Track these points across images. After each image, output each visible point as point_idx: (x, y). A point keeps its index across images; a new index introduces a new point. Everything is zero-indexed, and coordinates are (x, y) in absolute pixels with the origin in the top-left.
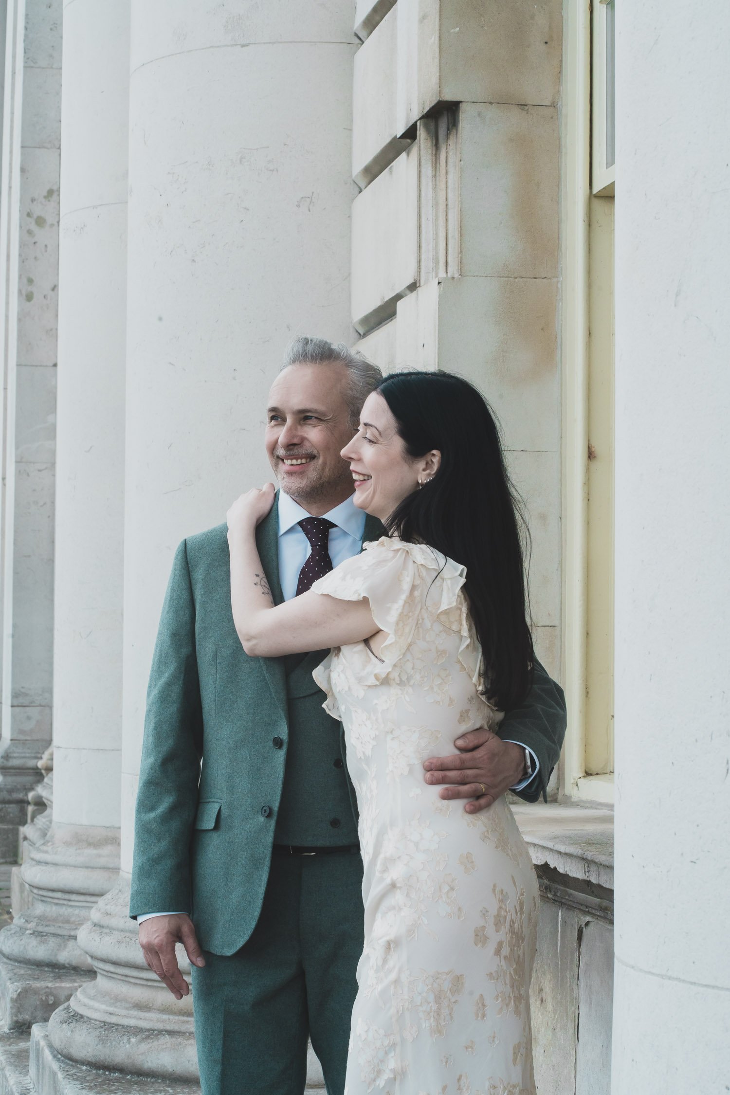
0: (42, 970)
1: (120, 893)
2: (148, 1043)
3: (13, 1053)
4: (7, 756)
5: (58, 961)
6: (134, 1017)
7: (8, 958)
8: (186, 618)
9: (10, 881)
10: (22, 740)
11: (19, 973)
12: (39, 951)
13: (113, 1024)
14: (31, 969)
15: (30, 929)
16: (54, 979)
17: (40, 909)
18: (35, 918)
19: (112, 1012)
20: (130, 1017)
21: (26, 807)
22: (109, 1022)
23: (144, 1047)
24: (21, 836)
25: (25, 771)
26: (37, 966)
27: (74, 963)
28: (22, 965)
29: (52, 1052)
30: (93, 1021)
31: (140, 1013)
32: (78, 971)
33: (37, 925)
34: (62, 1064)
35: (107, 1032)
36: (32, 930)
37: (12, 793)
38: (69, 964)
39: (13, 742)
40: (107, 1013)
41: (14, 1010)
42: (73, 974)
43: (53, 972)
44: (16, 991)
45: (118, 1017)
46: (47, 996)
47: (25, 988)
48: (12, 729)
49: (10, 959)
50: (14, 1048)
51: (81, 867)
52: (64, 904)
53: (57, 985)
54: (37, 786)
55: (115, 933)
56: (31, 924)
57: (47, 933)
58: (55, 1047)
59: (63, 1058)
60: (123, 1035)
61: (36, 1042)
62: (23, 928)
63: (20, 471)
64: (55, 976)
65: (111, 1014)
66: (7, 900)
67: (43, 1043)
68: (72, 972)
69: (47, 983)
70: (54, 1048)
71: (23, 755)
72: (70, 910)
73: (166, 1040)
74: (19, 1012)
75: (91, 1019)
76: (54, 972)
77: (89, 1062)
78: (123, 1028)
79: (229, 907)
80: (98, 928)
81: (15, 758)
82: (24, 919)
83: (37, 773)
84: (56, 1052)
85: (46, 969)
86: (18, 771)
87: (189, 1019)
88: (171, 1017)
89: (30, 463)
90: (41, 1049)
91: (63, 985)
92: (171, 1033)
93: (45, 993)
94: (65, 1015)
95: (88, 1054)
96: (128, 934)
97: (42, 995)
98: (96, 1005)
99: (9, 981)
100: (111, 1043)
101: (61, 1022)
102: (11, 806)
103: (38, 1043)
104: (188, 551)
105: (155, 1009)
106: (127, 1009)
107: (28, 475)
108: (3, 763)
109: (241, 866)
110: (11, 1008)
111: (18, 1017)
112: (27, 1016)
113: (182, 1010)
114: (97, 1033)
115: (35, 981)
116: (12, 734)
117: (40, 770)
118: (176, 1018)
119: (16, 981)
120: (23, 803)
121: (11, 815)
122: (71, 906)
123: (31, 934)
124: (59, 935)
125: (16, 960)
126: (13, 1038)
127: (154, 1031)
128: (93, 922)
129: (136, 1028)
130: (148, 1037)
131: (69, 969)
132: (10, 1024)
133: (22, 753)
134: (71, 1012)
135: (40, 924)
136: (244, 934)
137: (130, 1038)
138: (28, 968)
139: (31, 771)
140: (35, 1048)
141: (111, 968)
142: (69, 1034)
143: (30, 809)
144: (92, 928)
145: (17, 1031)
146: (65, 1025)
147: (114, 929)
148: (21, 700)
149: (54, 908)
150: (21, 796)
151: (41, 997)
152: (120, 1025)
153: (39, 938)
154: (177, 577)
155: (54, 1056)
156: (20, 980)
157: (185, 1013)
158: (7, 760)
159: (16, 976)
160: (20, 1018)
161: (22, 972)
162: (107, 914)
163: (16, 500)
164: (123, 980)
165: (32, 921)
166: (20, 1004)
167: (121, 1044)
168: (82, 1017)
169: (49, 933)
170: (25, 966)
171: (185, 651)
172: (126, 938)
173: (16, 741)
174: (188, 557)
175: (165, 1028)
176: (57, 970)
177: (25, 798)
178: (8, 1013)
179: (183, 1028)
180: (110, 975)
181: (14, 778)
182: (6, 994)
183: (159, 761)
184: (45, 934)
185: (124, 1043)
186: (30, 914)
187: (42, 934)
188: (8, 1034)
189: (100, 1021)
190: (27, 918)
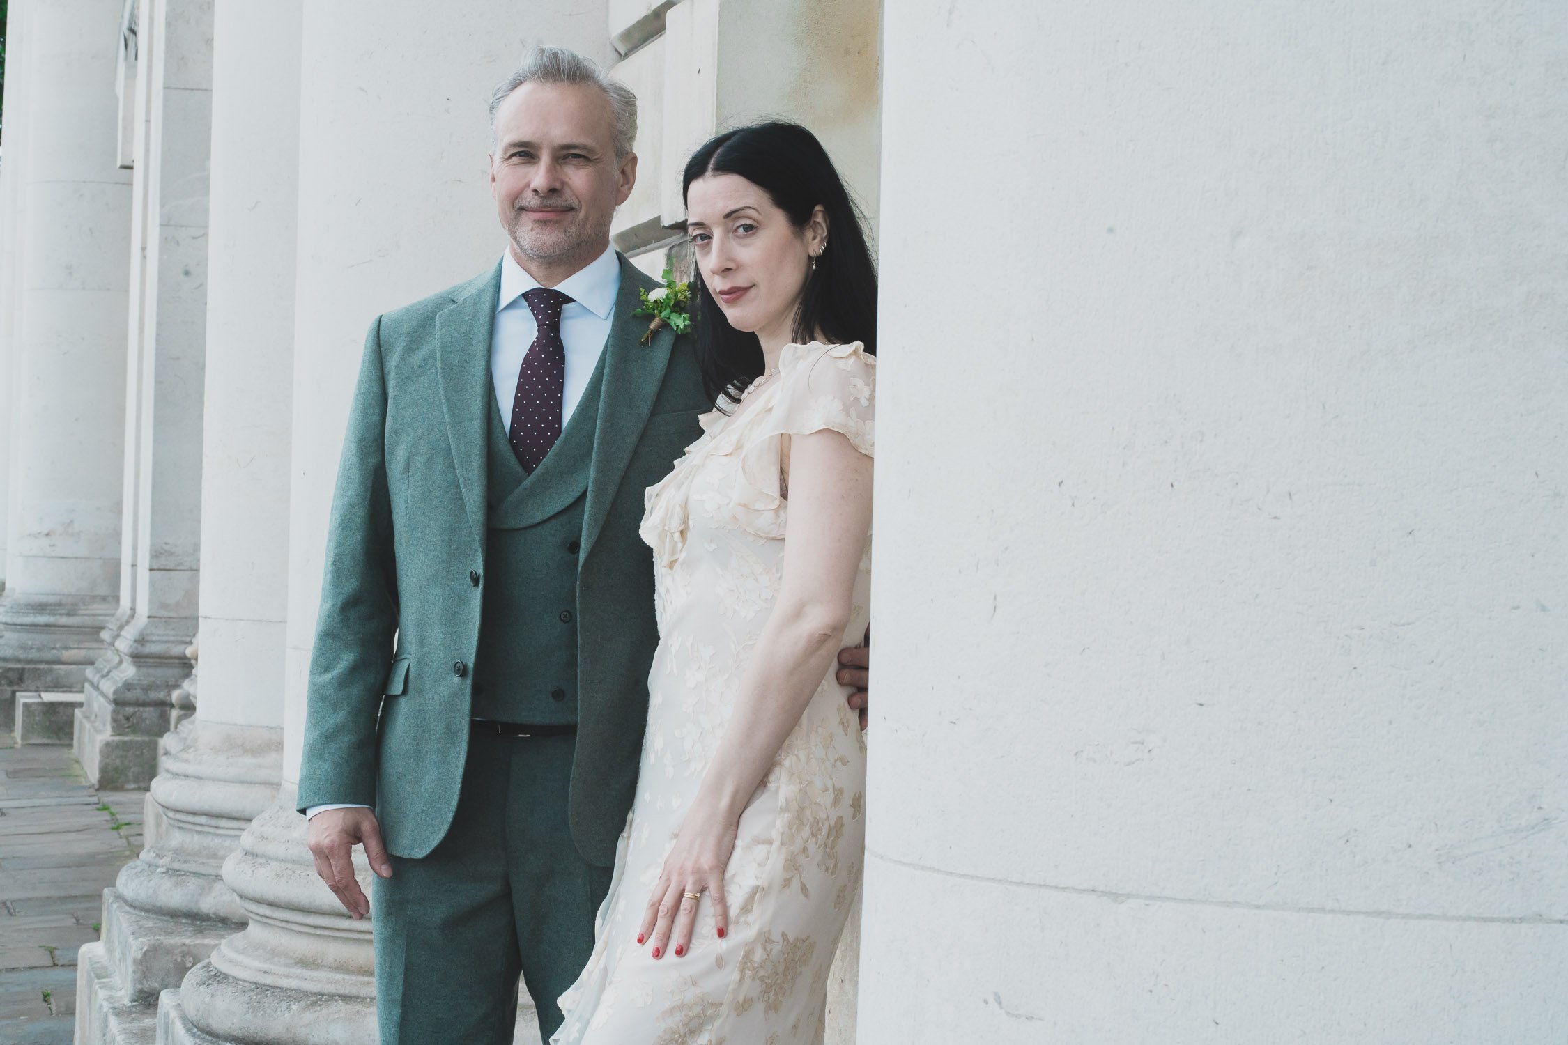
0: (177, 922)
1: (281, 811)
2: (315, 1011)
3: (134, 1032)
4: (143, 639)
5: (199, 909)
6: (297, 977)
7: (131, 906)
8: (375, 418)
9: (142, 813)
10: (165, 618)
11: (147, 926)
12: (174, 895)
13: (268, 986)
14: (162, 920)
15: (162, 867)
16: (194, 934)
17: (177, 839)
18: (169, 851)
19: (267, 970)
20: (291, 977)
21: (168, 712)
22: (263, 983)
23: (309, 1016)
24: (161, 751)
25: (166, 661)
26: (172, 916)
27: (222, 913)
28: (150, 915)
29: (185, 1025)
30: (241, 983)
31: (304, 971)
32: (227, 924)
33: (173, 860)
34: (198, 1041)
35: (259, 997)
36: (165, 868)
37: (149, 692)
38: (214, 914)
39: (151, 619)
40: (260, 971)
41: (138, 975)
42: (221, 927)
43: (192, 924)
44: (141, 949)
45: (275, 976)
46: (184, 956)
47: (153, 945)
48: (151, 601)
49: (135, 908)
50: (136, 1025)
51: (233, 782)
52: (209, 833)
53: (198, 941)
54: (184, 681)
55: (274, 863)
56: (163, 860)
57: (186, 872)
58: (189, 1017)
59: (199, 1033)
60: (281, 1001)
61: (165, 1013)
62: (152, 865)
63: (166, 238)
64: (195, 930)
65: (265, 972)
66: (139, 837)
67: (173, 1014)
68: (220, 925)
69: (185, 939)
70: (188, 1019)
71: (165, 638)
72: (217, 841)
73: (340, 1007)
74: (145, 977)
75: (238, 980)
76: (195, 925)
77: (234, 1036)
78: (281, 991)
79: (422, 795)
80: (250, 857)
81: (154, 642)
82: (154, 852)
83: (185, 663)
84: (191, 1025)
85: (184, 921)
86: (158, 660)
87: (371, 979)
88: (347, 977)
89: (182, 226)
90: (170, 1022)
91: (206, 941)
92: (346, 998)
93: (182, 952)
94: (204, 975)
95: (233, 1027)
96: (290, 865)
97: (177, 955)
98: (245, 960)
99: (132, 936)
100: (265, 1012)
101: (197, 984)
102: (148, 709)
103: (167, 1015)
104: (381, 329)
105: (325, 967)
106: (287, 966)
107: (178, 243)
108: (137, 649)
109: (436, 741)
110: (134, 972)
111: (143, 984)
112: (156, 984)
113: (361, 967)
114: (246, 998)
115: (167, 937)
116: (150, 609)
117: (190, 659)
118: (354, 978)
119: (141, 936)
120: (164, 705)
121: (148, 722)
122: (219, 835)
123: (163, 873)
124: (202, 874)
125: (142, 909)
126: (136, 1012)
127: (323, 995)
128: (244, 850)
129: (299, 991)
130: (314, 1003)
131: (215, 921)
132: (133, 994)
133: (163, 636)
134: (212, 970)
135: (177, 860)
136: (440, 830)
137: (290, 1005)
138: (159, 919)
139: (177, 661)
140: (163, 1022)
141: (267, 911)
142: (208, 999)
143: (174, 713)
144: (242, 857)
145: (141, 1003)
146: (202, 988)
147: (272, 859)
148: (163, 562)
149: (196, 837)
150: (161, 695)
151: (175, 957)
152: (277, 987)
153: (174, 879)
154: (367, 364)
155: (188, 1030)
156: (147, 934)
157: (365, 971)
158: (142, 645)
159: (142, 929)
160: (147, 986)
161: (150, 924)
162: (263, 838)
163: (160, 279)
164: (282, 928)
165: (165, 856)
166: (147, 967)
167: (278, 1013)
168: (226, 976)
169: (188, 872)
170: (155, 916)
171: (373, 461)
172: (288, 871)
173: (155, 619)
174: (381, 338)
175: (337, 991)
176: (198, 922)
177: (168, 699)
178: (130, 978)
179: (363, 992)
180: (265, 921)
181: (151, 671)
182: (128, 954)
183: (339, 606)
184: (183, 873)
185: (281, 1011)
186: (162, 846)
187: (178, 873)
188: (129, 1007)
189: (250, 983)
190: (157, 852)
